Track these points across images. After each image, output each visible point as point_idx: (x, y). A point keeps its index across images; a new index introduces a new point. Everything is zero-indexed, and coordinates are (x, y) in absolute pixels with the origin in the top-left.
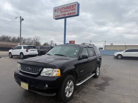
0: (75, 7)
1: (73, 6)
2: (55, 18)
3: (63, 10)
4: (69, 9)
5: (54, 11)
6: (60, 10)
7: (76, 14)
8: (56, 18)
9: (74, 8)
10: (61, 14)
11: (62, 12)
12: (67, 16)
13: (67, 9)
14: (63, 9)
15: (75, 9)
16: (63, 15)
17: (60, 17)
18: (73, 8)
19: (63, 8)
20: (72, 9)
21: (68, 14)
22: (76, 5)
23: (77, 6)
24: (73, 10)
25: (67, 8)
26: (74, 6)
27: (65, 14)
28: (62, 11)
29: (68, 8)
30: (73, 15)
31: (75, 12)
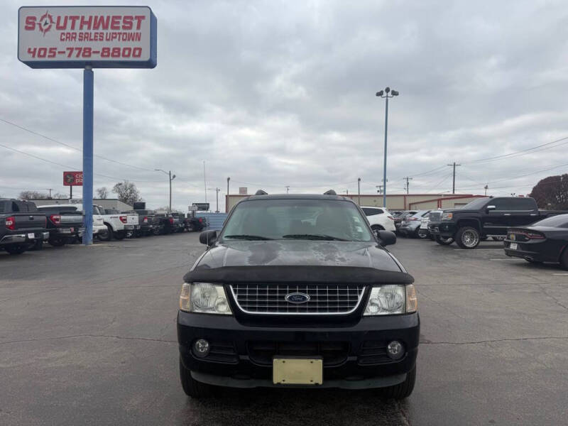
0: (138, 27)
1: (128, 21)
2: (29, 58)
3: (77, 30)
4: (110, 31)
5: (24, 24)
6: (58, 28)
7: (145, 57)
8: (37, 59)
9: (134, 30)
10: (62, 46)
11: (71, 37)
12: (95, 58)
13: (96, 27)
14: (78, 22)
15: (138, 37)
16: (75, 52)
17: (59, 58)
18: (127, 31)
19: (74, 18)
20: (121, 30)
21: (106, 50)
22: (143, 17)
23: (146, 24)
24: (131, 37)
25: (99, 22)
26: (135, 22)
27: (88, 51)
28: (68, 30)
29: (105, 27)
30: (131, 59)
31: (140, 49)
